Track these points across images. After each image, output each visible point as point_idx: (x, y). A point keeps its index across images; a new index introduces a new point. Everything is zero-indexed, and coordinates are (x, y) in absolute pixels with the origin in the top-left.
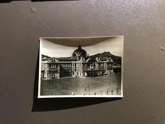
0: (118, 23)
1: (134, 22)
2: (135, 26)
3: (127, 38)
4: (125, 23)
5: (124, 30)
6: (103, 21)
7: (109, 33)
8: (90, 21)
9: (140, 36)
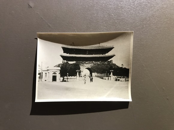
0: (130, 15)
1: (148, 12)
2: (149, 17)
3: (142, 31)
4: (138, 15)
5: (138, 22)
6: (113, 13)
7: (120, 27)
8: (98, 14)
9: (155, 28)
